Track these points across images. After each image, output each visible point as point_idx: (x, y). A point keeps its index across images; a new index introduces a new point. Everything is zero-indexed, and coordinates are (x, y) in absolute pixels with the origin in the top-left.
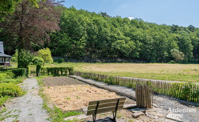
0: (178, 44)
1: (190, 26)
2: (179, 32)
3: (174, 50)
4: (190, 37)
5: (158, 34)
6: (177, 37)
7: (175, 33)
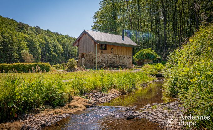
0: (27, 45)
1: (37, 26)
2: (26, 32)
3: (24, 52)
4: (38, 40)
5: (5, 31)
6: (26, 38)
7: (23, 32)
